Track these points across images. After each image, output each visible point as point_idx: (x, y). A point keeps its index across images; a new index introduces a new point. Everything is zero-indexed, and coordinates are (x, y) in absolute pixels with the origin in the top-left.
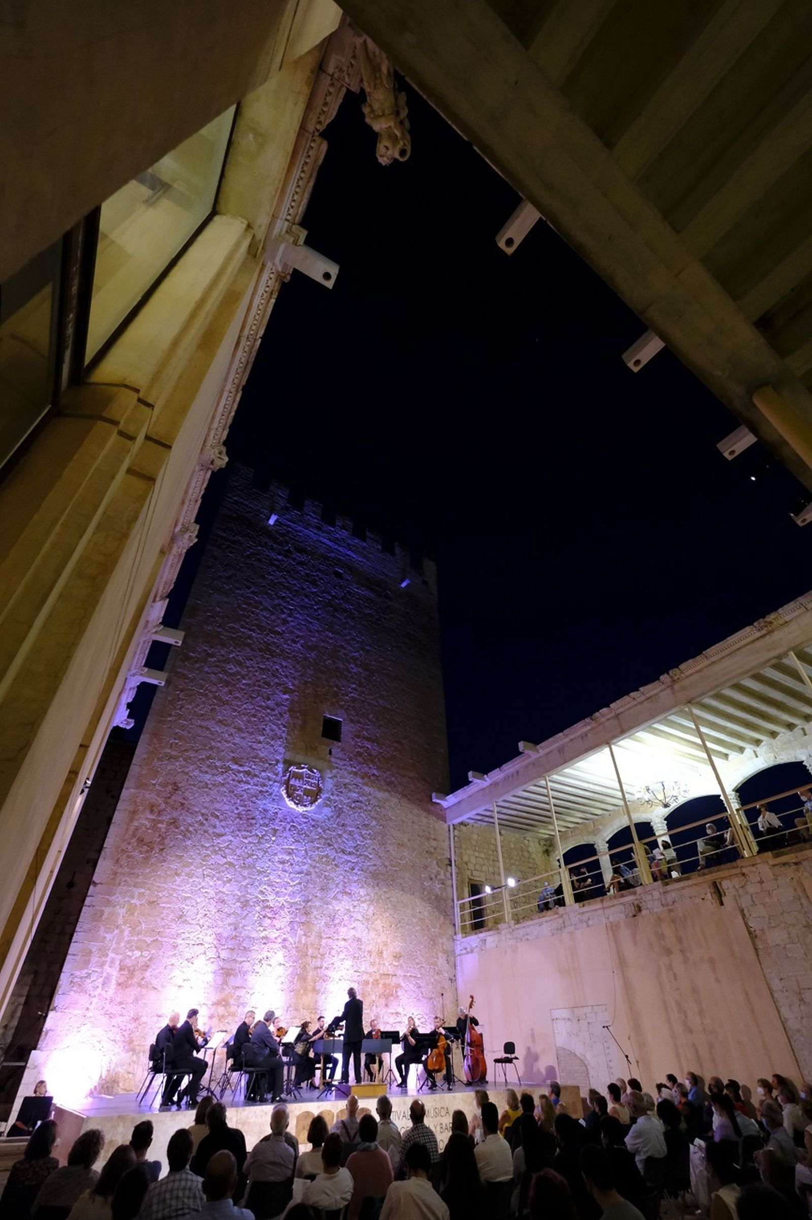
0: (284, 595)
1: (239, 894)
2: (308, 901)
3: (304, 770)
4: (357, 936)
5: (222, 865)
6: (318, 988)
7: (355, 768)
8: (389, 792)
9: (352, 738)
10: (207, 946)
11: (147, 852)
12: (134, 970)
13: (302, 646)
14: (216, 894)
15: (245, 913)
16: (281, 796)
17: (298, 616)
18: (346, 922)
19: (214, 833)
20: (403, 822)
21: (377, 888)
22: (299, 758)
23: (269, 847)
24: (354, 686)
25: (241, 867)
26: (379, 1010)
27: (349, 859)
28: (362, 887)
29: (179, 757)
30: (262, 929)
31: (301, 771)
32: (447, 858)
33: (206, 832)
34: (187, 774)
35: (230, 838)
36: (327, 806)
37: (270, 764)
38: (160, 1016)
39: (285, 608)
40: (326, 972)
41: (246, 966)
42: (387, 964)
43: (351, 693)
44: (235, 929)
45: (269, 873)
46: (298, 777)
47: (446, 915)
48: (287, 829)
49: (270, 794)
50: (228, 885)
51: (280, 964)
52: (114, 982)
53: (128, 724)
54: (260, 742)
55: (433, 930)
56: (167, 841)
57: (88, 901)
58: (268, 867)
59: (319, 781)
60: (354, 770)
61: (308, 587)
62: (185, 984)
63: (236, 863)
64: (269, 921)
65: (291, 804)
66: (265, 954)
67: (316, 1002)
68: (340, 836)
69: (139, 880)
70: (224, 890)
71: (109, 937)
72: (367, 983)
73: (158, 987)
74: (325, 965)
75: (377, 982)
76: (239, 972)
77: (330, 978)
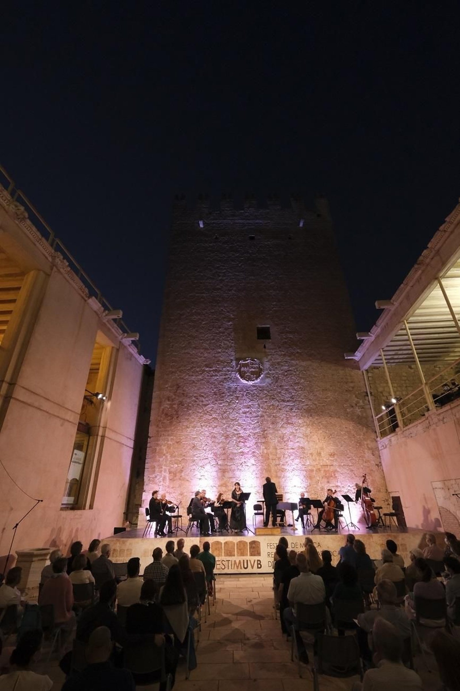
0: (218, 265)
1: (222, 432)
2: (265, 431)
3: (249, 361)
4: (301, 446)
5: (211, 420)
6: (279, 475)
7: (283, 352)
8: (310, 360)
9: (278, 335)
10: (210, 459)
11: (170, 419)
12: (176, 473)
13: (235, 291)
14: (210, 434)
15: (228, 441)
16: (237, 379)
17: (230, 274)
18: (292, 439)
19: (203, 404)
20: (324, 376)
21: (311, 418)
22: (245, 355)
23: (236, 406)
24: (275, 303)
25: (222, 419)
26: (323, 485)
27: (288, 404)
28: (300, 418)
29: (176, 371)
30: (239, 448)
31: (246, 362)
32: (364, 392)
33: (198, 405)
34: (183, 378)
35: (212, 405)
36: (268, 377)
37: (227, 363)
39: (220, 273)
41: (233, 467)
42: (325, 460)
43: (273, 308)
44: (224, 450)
45: (238, 420)
46: (246, 365)
47: (367, 427)
48: (245, 395)
49: (231, 379)
50: (215, 429)
51: (253, 465)
52: (167, 479)
53: (147, 362)
54: (219, 353)
55: (358, 437)
56: (179, 413)
57: (148, 445)
58: (237, 417)
59: (259, 364)
60: (283, 353)
61: (233, 255)
63: (218, 417)
64: (243, 444)
65: (244, 382)
66: (243, 460)
68: (280, 393)
69: (170, 432)
70: (214, 431)
71: (161, 459)
72: (312, 471)
73: (189, 480)
74: (281, 463)
75: (319, 470)
76: (230, 470)
77: (286, 470)
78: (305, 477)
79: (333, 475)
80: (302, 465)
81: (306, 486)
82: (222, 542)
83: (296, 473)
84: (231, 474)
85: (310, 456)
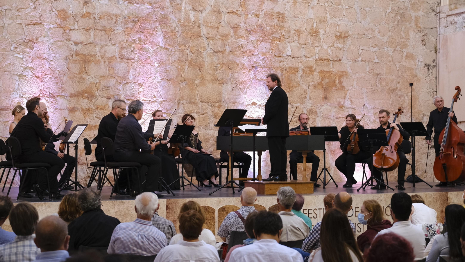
4: (276, 9)
6: (220, 77)
10: (48, 26)
26: (313, 103)
40: (231, 57)
41: (111, 50)
51: (161, 48)
62: (29, 74)
66: (136, 36)
67: (220, 93)
72: (296, 70)
74: (228, 49)
75: (310, 69)
76: (102, 57)
77: (238, 64)
79: (337, 81)
82: (213, 207)
84: (103, 69)
85: (295, 37)
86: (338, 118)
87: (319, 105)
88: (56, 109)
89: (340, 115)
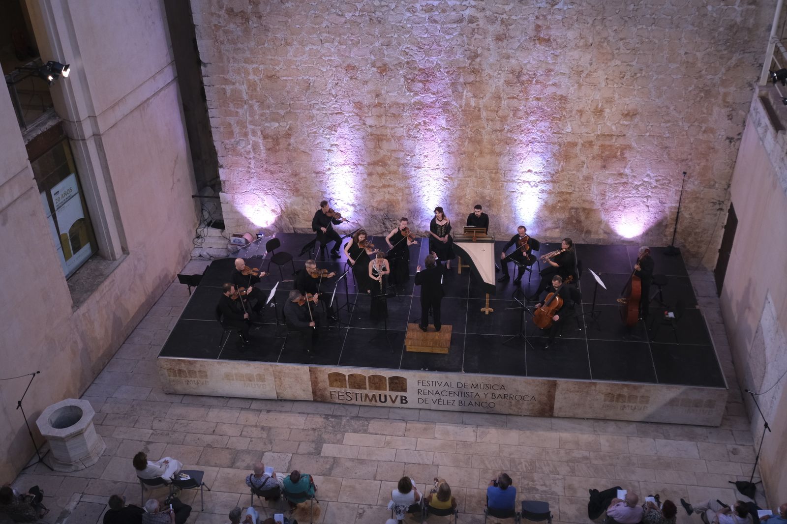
1: (373, 58)
2: (477, 56)
4: (559, 93)
5: (342, 26)
6: (497, 150)
10: (348, 114)
11: (243, 23)
12: (278, 138)
14: (342, 60)
15: (386, 77)
18: (541, 79)
21: (600, 26)
28: (572, 28)
30: (412, 94)
38: (317, 173)
40: (509, 135)
41: (399, 131)
42: (610, 124)
44: (377, 96)
45: (412, 28)
47: (744, 53)
50: (355, 49)
51: (443, 129)
52: (262, 147)
55: (710, 76)
56: (261, 7)
57: (206, 80)
58: (408, 20)
62: (334, 148)
63: (359, 20)
64: (421, 85)
66: (421, 119)
67: (497, 163)
69: (248, 54)
70: (352, 55)
71: (241, 111)
72: (575, 144)
73: (307, 151)
74: (507, 128)
75: (591, 144)
76: (392, 137)
77: (516, 140)
78: (554, 155)
79: (619, 153)
80: (554, 133)
81: (552, 172)
83: (537, 147)
84: (394, 145)
85: (577, 117)
86: (616, 184)
87: (597, 173)
88: (358, 173)
89: (618, 181)
